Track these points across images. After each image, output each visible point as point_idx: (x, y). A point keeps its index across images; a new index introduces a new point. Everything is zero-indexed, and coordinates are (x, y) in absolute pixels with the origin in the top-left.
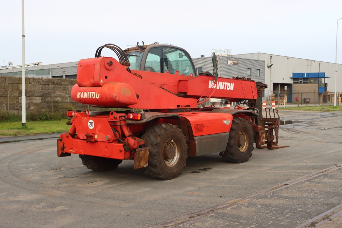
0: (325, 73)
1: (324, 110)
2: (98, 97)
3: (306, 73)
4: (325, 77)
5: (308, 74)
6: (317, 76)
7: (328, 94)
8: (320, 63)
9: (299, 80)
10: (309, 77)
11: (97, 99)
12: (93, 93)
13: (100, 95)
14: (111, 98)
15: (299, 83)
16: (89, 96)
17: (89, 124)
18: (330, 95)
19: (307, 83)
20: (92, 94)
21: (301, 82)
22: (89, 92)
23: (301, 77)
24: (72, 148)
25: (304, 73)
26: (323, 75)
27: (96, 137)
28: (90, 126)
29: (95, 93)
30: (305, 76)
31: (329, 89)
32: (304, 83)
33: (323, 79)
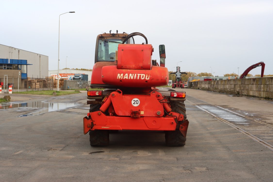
0: (27, 60)
1: (55, 94)
2: (149, 79)
3: (10, 59)
4: (27, 64)
5: (12, 60)
6: (20, 63)
7: (29, 80)
8: (19, 51)
9: (3, 65)
10: (13, 63)
11: (146, 80)
12: (142, 75)
13: (151, 76)
14: (162, 80)
15: (3, 68)
16: (137, 77)
17: (133, 102)
18: (30, 81)
19: (11, 69)
20: (140, 76)
21: (5, 68)
22: (136, 75)
23: (5, 63)
24: (106, 125)
25: (8, 59)
26: (24, 63)
27: (142, 113)
28: (134, 104)
29: (144, 75)
30: (9, 63)
31: (30, 76)
32: (8, 69)
33: (25, 66)
